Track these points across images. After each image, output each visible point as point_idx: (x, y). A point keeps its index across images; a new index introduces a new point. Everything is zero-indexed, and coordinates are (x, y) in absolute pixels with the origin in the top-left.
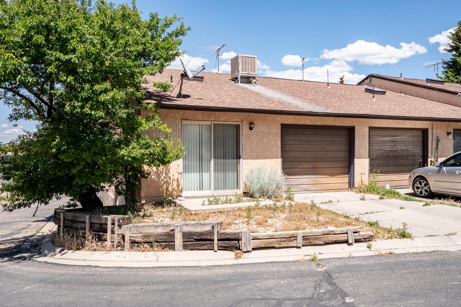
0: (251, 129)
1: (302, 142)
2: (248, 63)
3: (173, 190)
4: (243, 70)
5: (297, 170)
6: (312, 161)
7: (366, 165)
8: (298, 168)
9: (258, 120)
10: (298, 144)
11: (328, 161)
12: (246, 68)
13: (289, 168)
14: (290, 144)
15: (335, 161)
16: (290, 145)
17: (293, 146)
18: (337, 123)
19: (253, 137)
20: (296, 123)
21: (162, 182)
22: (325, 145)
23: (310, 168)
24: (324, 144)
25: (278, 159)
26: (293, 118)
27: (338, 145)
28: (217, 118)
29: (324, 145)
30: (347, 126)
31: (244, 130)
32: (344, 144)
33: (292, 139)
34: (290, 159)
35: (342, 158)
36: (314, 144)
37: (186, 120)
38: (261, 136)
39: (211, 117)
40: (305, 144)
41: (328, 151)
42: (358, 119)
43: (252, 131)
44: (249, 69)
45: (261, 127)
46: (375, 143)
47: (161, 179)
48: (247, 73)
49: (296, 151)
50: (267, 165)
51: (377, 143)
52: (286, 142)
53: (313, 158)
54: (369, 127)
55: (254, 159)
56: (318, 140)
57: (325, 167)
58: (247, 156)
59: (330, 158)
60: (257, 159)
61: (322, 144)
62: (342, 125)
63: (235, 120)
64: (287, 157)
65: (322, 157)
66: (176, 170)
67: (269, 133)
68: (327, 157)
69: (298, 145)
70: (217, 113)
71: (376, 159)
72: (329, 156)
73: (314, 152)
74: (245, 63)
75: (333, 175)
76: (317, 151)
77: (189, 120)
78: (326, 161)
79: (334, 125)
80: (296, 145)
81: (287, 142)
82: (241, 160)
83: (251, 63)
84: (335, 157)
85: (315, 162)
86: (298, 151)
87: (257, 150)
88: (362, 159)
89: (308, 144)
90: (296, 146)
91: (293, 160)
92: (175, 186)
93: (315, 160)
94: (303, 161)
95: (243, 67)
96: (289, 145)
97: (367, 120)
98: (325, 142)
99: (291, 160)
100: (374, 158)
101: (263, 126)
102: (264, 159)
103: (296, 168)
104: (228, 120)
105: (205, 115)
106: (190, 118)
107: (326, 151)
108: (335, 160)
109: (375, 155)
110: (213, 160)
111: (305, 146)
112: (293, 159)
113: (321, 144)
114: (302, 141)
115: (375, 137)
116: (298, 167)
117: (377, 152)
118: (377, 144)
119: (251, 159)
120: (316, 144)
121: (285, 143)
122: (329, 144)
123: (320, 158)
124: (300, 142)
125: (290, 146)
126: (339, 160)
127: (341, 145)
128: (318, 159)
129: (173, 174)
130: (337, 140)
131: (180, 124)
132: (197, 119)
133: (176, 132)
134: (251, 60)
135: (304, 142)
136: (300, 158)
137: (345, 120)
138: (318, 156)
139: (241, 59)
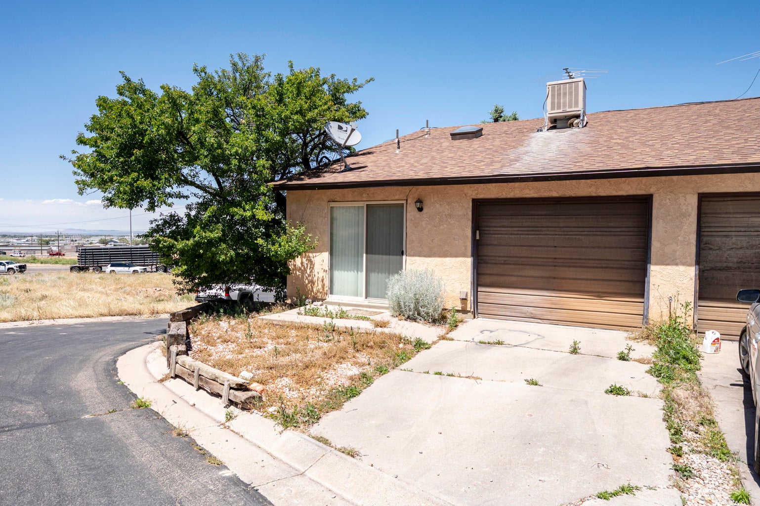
0: (420, 209)
1: (526, 229)
2: (565, 94)
3: (318, 291)
4: (553, 108)
5: (513, 279)
6: (550, 266)
7: (685, 281)
8: (514, 276)
9: (432, 194)
10: (516, 232)
11: (587, 267)
12: (559, 103)
13: (497, 275)
14: (501, 232)
15: (605, 268)
16: (501, 234)
17: (506, 236)
18: (600, 190)
19: (424, 223)
20: (502, 197)
21: (307, 282)
22: (581, 235)
23: (542, 277)
24: (578, 233)
25: (466, 259)
26: (497, 188)
27: (615, 235)
28: (372, 196)
29: (577, 235)
30: (628, 196)
31: (411, 212)
32: (632, 233)
33: (505, 224)
34: (500, 259)
35: (626, 263)
36: (553, 233)
37: (333, 201)
38: (437, 220)
39: (364, 195)
40: (532, 233)
41: (588, 247)
42: (663, 178)
43: (422, 212)
44: (564, 103)
45: (438, 206)
46: (733, 229)
47: (306, 277)
48: (561, 111)
49: (513, 246)
50: (446, 267)
51: (743, 229)
52: (491, 229)
53: (551, 260)
54: (699, 194)
55: (425, 256)
56: (561, 225)
57: (578, 277)
58: (412, 252)
59: (594, 261)
60: (430, 256)
61: (572, 233)
62: (614, 193)
63: (397, 197)
64: (495, 256)
65: (572, 259)
66: (321, 267)
67: (450, 215)
68: (583, 257)
69: (518, 234)
70: (372, 189)
71: (739, 268)
72: (591, 257)
73: (553, 249)
74: (559, 95)
75: (599, 295)
76: (559, 247)
77: (337, 201)
78: (581, 267)
79: (594, 194)
80: (511, 234)
81: (495, 229)
82: (404, 257)
83: (571, 93)
84: (607, 260)
85: (555, 266)
86: (515, 246)
87: (431, 242)
88: (674, 267)
89: (538, 233)
90: (513, 236)
91: (505, 261)
92: (320, 287)
93: (555, 264)
94: (527, 265)
95: (553, 103)
96: (499, 234)
97: (694, 177)
98: (580, 229)
99: (503, 262)
100: (731, 265)
101: (441, 205)
102: (442, 257)
103: (512, 276)
104: (387, 199)
105: (356, 193)
106: (338, 199)
107: (582, 247)
108: (604, 265)
109: (735, 260)
110: (365, 255)
111: (531, 236)
112: (506, 259)
113: (569, 233)
114: (525, 227)
115: (735, 216)
116: (516, 274)
117: (740, 252)
118: (741, 233)
119: (419, 256)
120: (557, 233)
121: (491, 232)
122: (590, 233)
123: (566, 261)
124: (520, 229)
125: (500, 236)
126: (616, 266)
127: (623, 235)
128: (562, 261)
129: (319, 271)
130: (612, 224)
131: (326, 208)
132: (346, 199)
133: (321, 218)
134: (570, 88)
135: (531, 229)
136: (521, 257)
137: (624, 182)
138: (561, 256)
139: (550, 89)
